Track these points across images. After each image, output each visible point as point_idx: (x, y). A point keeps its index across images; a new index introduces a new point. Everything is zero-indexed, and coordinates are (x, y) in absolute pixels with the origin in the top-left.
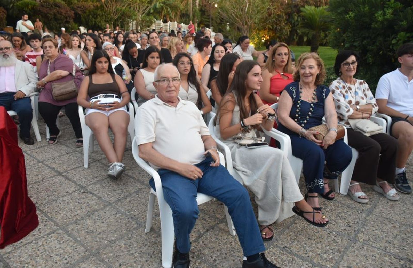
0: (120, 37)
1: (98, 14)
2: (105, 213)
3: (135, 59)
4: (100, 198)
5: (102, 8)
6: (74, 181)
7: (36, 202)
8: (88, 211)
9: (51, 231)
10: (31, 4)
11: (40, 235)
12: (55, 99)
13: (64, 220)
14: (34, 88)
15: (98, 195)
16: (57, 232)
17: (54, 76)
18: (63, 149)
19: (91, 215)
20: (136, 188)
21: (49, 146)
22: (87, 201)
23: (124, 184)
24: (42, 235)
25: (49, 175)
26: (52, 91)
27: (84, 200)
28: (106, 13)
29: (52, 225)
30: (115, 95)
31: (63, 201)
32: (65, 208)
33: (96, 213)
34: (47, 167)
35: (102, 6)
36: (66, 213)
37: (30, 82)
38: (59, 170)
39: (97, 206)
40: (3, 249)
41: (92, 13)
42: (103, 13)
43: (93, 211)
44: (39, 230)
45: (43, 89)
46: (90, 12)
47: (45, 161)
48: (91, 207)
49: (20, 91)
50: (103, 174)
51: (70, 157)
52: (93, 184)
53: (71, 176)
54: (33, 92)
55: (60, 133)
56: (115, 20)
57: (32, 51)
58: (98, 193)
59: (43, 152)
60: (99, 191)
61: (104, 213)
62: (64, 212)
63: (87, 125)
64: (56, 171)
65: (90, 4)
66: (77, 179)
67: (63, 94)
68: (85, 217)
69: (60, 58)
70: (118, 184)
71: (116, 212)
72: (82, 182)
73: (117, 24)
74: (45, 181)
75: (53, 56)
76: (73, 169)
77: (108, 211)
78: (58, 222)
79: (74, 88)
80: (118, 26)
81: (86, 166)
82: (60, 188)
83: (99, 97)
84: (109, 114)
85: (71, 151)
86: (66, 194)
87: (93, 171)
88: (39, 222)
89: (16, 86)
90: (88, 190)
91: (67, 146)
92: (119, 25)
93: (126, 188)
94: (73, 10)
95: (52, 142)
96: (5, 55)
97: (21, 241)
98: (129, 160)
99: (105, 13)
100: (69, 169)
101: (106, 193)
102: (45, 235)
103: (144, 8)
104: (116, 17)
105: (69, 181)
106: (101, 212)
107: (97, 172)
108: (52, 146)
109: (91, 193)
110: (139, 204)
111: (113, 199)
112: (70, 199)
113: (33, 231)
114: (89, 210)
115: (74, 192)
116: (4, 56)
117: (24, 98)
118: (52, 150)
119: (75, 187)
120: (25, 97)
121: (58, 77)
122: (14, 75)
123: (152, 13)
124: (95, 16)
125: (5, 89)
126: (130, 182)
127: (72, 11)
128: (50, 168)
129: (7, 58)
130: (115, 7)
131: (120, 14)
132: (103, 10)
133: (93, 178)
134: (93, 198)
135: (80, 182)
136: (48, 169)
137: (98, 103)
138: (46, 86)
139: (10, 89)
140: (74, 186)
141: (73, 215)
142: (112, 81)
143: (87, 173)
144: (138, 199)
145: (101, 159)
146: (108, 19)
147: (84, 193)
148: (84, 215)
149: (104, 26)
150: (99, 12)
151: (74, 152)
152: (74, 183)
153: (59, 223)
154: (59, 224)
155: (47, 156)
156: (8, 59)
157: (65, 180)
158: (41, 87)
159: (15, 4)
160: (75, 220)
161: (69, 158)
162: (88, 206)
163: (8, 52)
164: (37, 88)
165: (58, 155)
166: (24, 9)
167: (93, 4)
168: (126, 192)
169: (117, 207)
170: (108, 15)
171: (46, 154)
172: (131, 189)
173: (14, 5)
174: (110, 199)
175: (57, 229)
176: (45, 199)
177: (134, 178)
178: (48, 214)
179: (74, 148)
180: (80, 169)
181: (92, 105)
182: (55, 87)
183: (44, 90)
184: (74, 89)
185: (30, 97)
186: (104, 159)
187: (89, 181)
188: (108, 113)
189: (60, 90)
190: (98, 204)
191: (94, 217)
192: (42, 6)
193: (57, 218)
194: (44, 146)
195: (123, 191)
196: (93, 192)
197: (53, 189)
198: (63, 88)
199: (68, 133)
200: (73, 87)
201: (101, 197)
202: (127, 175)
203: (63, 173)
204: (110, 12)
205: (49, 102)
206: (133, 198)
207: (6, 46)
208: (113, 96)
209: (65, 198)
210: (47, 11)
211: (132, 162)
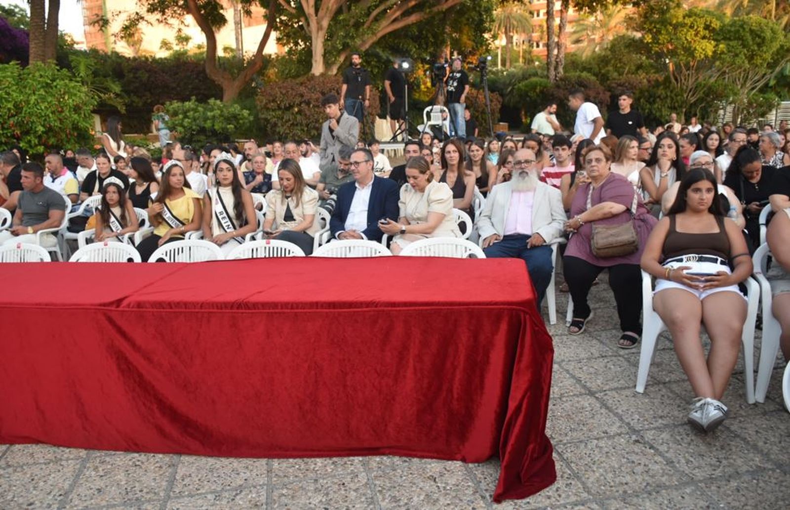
0: (712, 139)
1: (657, 95)
2: (683, 497)
3: (754, 184)
4: (670, 462)
5: (667, 84)
6: (617, 413)
7: (551, 435)
8: (648, 484)
9: (579, 499)
10: (540, 85)
11: (559, 501)
12: (595, 254)
13: (601, 485)
14: (560, 230)
15: (667, 455)
16: (589, 505)
17: (598, 213)
18: (596, 348)
19: (654, 493)
20: (751, 463)
21: (569, 336)
22: (644, 461)
23: (722, 448)
24: (562, 502)
25: (572, 391)
26: (593, 238)
27: (638, 457)
28: (674, 92)
29: (579, 488)
30: (720, 259)
31: (597, 446)
32: (601, 463)
33: (664, 491)
34: (568, 375)
35: (667, 79)
36: (604, 473)
37: (553, 220)
38: (588, 384)
39: (666, 477)
40: (500, 505)
41: (646, 94)
42: (669, 94)
43: (658, 486)
44: (557, 490)
45: (574, 233)
46: (642, 92)
47: (564, 363)
48: (653, 477)
49: (538, 233)
50: (676, 413)
51: (608, 364)
52: (655, 429)
53: (610, 402)
54: (556, 238)
55: (591, 315)
56: (691, 104)
57: (553, 166)
58: (667, 452)
59: (560, 345)
60: (669, 448)
61: (680, 498)
62: (601, 470)
63: (654, 310)
64: (584, 387)
65: (642, 77)
66: (623, 411)
67: (610, 247)
68: (642, 494)
69: (614, 180)
70: (710, 444)
71: (707, 504)
72: (633, 420)
73: (693, 112)
74: (564, 399)
75: (601, 176)
76: (616, 389)
77: (689, 495)
78: (590, 485)
79: (633, 237)
80: (695, 115)
81: (640, 389)
82: (591, 421)
83: (685, 260)
84: (703, 296)
85: (610, 354)
86: (603, 435)
87: (653, 403)
88: (557, 474)
89: (532, 226)
90: (646, 439)
91: (601, 342)
92: (698, 114)
93: (728, 458)
94: (609, 91)
95: (576, 329)
96: (523, 172)
97: (527, 500)
98: (730, 397)
99: (671, 92)
100: (607, 387)
101: (684, 457)
102: (568, 503)
103: (756, 78)
104: (693, 100)
105: (607, 411)
106: (675, 493)
107: (663, 406)
108: (575, 337)
109: (651, 447)
110: (761, 502)
111: (699, 474)
112: (611, 448)
113: (547, 489)
114: (650, 482)
115: (619, 435)
116: (521, 173)
117: (542, 246)
118: (574, 344)
119: (620, 427)
120: (545, 244)
121: (605, 214)
122: (532, 207)
123: (771, 87)
124: (652, 99)
125: (516, 229)
126: (737, 447)
127: (606, 93)
128: (573, 377)
129: (524, 178)
130: (693, 80)
131: (701, 92)
132: (669, 87)
133: (654, 417)
134: (656, 458)
135: (630, 419)
136: (569, 378)
137: (685, 272)
138: (581, 230)
139: (523, 229)
140: (618, 424)
141: (617, 480)
142: (716, 230)
143: (642, 403)
144: (756, 491)
145: (670, 382)
146: (676, 105)
147: (638, 444)
148: (640, 488)
149: (667, 118)
150: (661, 91)
151: (615, 356)
152: (618, 417)
153: (591, 488)
154: (593, 491)
155: (567, 355)
156: (527, 178)
157: (601, 408)
158: (572, 229)
159: (516, 87)
160: (621, 492)
161: (606, 367)
162: (647, 472)
163: (529, 168)
164: (565, 231)
165: (586, 356)
166: (529, 94)
167: (647, 77)
168: (729, 466)
169: (709, 493)
170: (676, 96)
171: (565, 349)
172: (739, 462)
173: (513, 89)
174: (694, 472)
175: (589, 499)
176: (566, 435)
177: (744, 439)
178: (572, 465)
179: (615, 349)
180: (628, 392)
181: (671, 273)
182: (597, 233)
183: (576, 235)
184: (632, 239)
185: (550, 246)
186: (675, 382)
187: (647, 420)
188: (702, 293)
189: (607, 237)
190: (667, 474)
191: (660, 499)
192: (558, 87)
193: (588, 478)
194: (561, 335)
195: (720, 462)
196: (655, 445)
197: (581, 420)
198: (611, 235)
199: (604, 317)
200: (631, 235)
201: (672, 462)
202: (728, 428)
203: (596, 393)
204: (682, 89)
205: (584, 258)
206: (745, 485)
207: (526, 158)
208: (715, 261)
209: (602, 443)
210: (564, 95)
211: (738, 402)
